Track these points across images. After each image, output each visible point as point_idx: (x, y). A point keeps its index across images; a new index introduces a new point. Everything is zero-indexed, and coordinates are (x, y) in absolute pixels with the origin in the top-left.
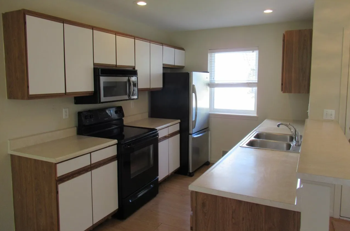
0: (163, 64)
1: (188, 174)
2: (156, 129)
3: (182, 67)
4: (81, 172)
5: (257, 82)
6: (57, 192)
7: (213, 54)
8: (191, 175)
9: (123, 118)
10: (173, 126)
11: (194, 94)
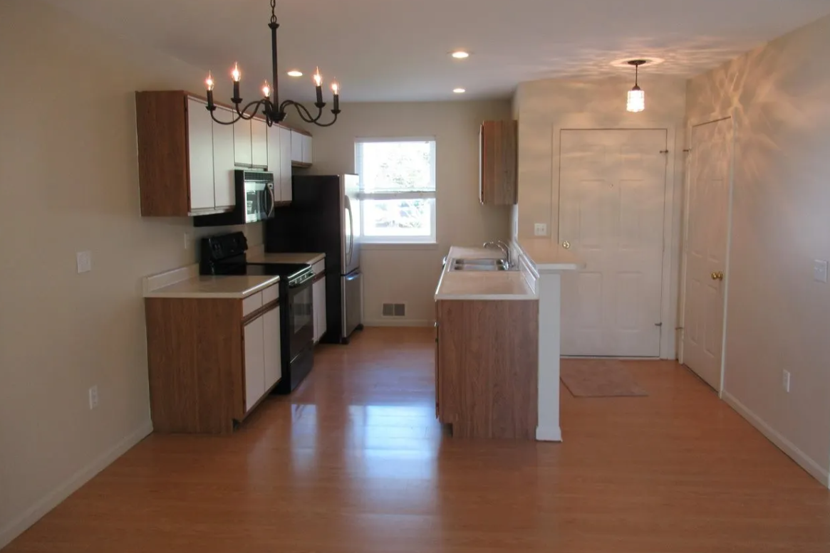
0: (293, 163)
1: (341, 341)
2: (308, 265)
3: (309, 166)
4: (251, 317)
5: (435, 190)
6: (242, 338)
7: (361, 144)
8: (345, 342)
9: (245, 252)
10: (315, 264)
11: (347, 210)
